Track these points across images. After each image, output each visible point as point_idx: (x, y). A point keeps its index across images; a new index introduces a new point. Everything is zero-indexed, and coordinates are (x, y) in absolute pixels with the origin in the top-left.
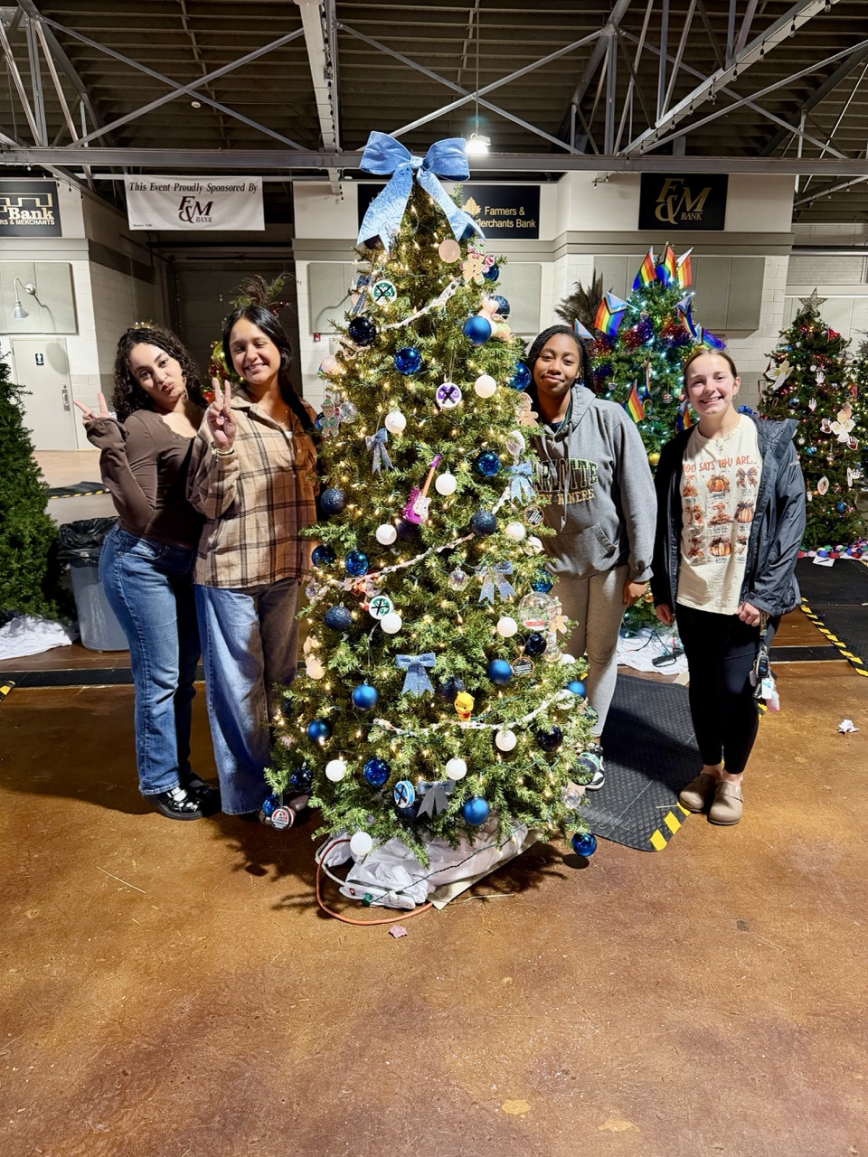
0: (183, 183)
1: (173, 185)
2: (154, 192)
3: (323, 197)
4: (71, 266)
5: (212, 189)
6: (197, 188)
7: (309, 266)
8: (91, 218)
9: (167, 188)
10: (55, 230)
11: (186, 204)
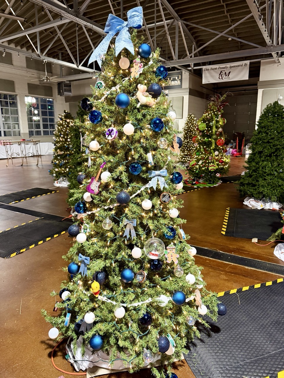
0: (221, 66)
1: (218, 67)
2: (212, 71)
3: (272, 65)
4: (183, 97)
5: (231, 67)
6: (226, 68)
7: (263, 91)
8: (191, 81)
9: (216, 69)
10: (180, 86)
11: (222, 73)
